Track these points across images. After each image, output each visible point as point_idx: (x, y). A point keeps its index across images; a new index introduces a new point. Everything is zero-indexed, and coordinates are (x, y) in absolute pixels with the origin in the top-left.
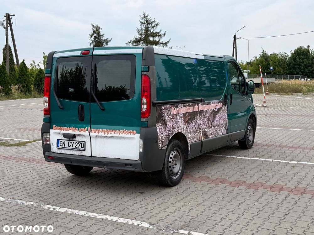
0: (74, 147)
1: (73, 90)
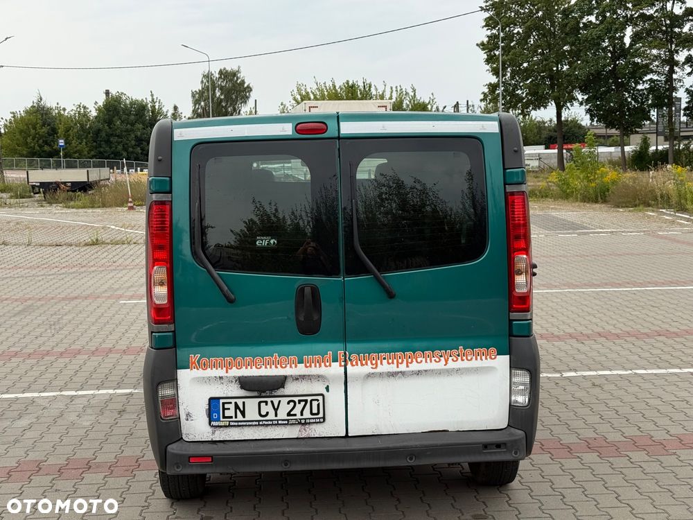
0: (282, 414)
1: (272, 241)
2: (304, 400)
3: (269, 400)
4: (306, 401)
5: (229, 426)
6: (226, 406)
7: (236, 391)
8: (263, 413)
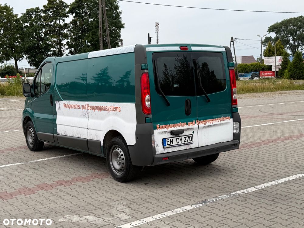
0: (183, 142)
1: (178, 85)
2: (188, 136)
3: (179, 137)
4: (188, 137)
5: (169, 147)
6: (168, 141)
7: (169, 136)
8: (178, 142)
